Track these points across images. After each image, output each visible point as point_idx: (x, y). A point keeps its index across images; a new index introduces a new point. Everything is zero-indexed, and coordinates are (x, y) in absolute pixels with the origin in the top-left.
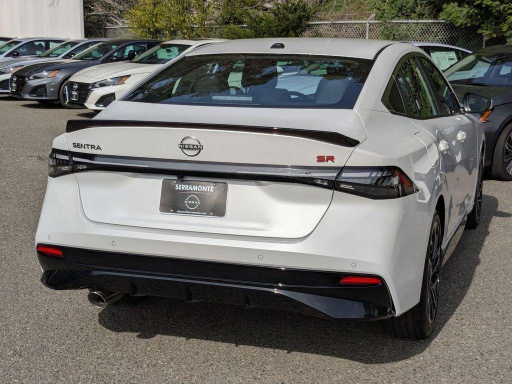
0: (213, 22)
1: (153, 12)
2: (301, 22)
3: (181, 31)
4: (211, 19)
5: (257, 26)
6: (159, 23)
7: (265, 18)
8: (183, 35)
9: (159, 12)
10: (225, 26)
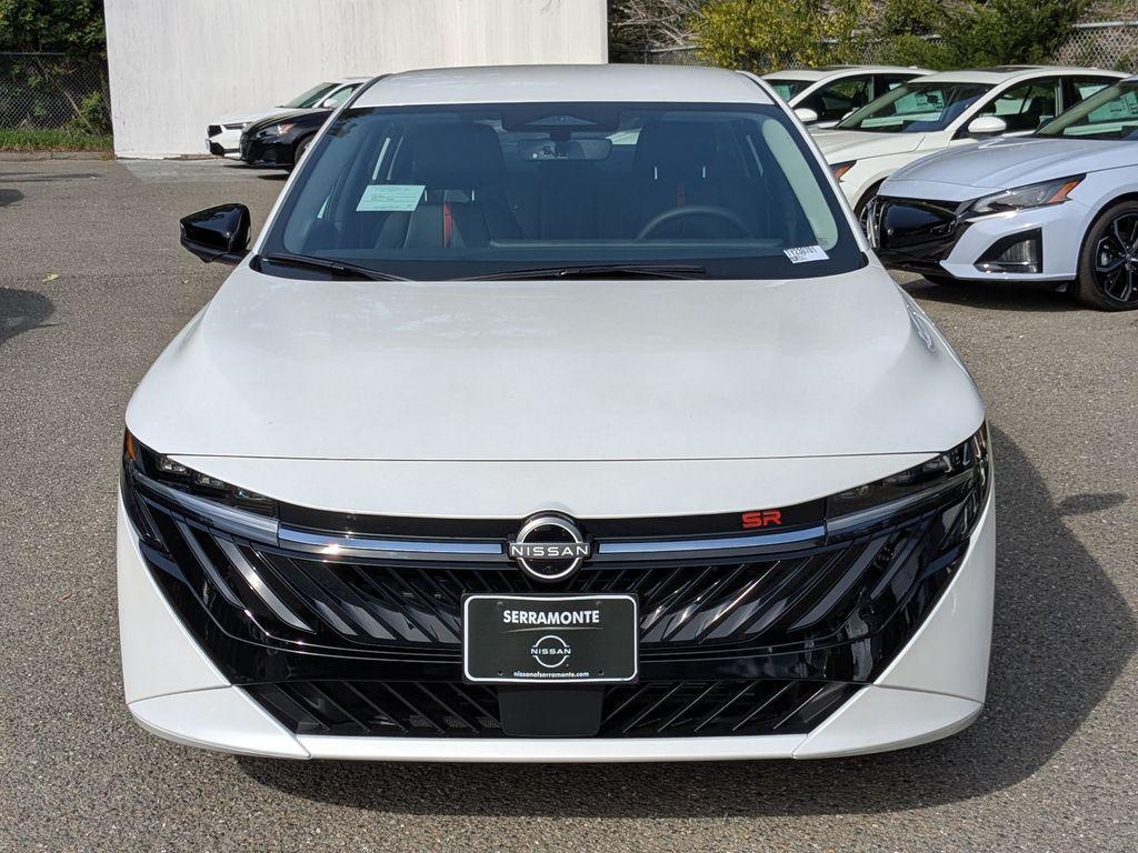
0: (868, 30)
1: (745, 14)
2: (1057, 25)
3: (802, 53)
4: (864, 26)
5: (961, 36)
6: (756, 38)
7: (977, 18)
8: (804, 61)
9: (758, 15)
10: (894, 38)
